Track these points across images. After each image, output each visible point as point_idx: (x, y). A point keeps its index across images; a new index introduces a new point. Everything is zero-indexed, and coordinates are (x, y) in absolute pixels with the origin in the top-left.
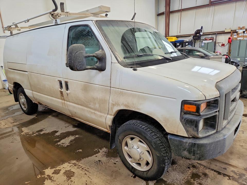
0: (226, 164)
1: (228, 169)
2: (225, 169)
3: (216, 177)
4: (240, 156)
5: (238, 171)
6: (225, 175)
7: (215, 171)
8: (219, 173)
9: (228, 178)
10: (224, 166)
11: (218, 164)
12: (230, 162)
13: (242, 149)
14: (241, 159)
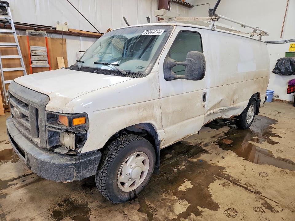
0: (27, 185)
1: (21, 182)
2: (23, 181)
3: (23, 172)
4: (22, 203)
5: (12, 187)
6: (19, 177)
7: (29, 175)
8: (24, 176)
9: (16, 178)
10: (26, 182)
11: (32, 180)
12: (25, 188)
13: (26, 215)
14: (18, 201)
